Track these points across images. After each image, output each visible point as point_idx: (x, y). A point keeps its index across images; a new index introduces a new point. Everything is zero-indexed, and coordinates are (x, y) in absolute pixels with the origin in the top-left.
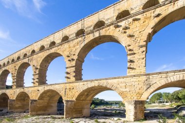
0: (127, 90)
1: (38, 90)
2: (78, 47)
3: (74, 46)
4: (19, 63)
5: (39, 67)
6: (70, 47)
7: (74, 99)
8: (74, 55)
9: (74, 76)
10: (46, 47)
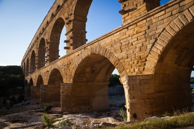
0: (124, 54)
1: (48, 71)
2: (74, 2)
3: (71, 4)
4: (39, 41)
5: (49, 41)
6: (68, 7)
7: (72, 80)
8: (71, 14)
9: (71, 45)
10: (54, 14)
